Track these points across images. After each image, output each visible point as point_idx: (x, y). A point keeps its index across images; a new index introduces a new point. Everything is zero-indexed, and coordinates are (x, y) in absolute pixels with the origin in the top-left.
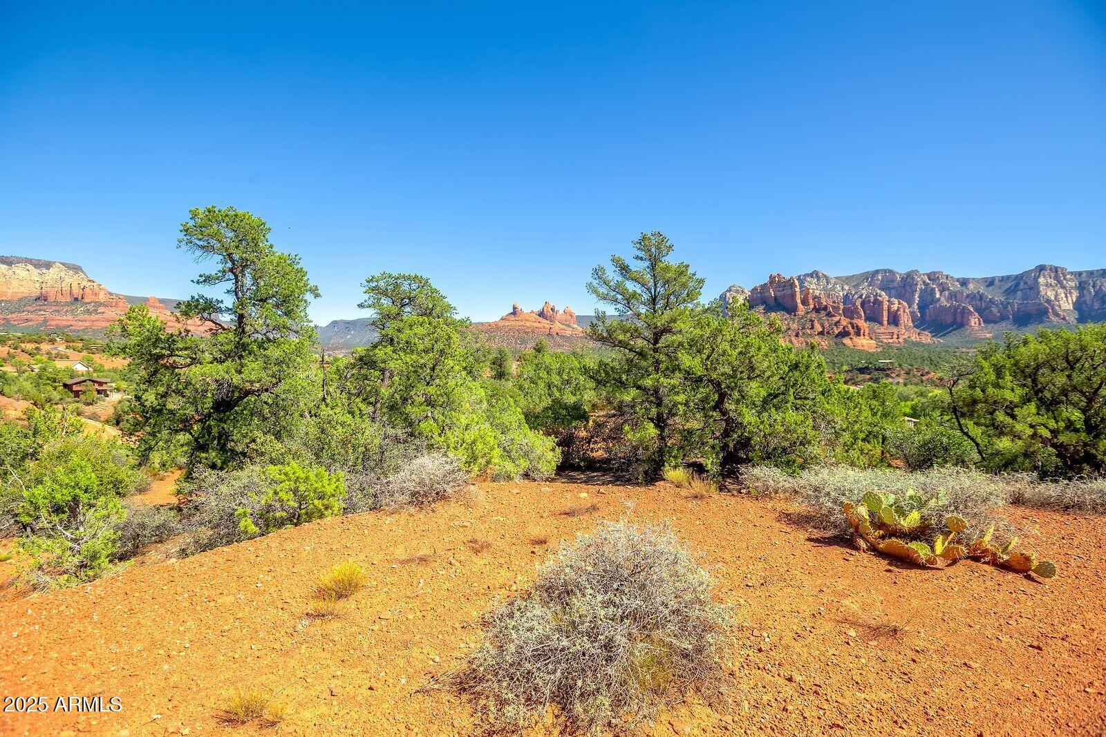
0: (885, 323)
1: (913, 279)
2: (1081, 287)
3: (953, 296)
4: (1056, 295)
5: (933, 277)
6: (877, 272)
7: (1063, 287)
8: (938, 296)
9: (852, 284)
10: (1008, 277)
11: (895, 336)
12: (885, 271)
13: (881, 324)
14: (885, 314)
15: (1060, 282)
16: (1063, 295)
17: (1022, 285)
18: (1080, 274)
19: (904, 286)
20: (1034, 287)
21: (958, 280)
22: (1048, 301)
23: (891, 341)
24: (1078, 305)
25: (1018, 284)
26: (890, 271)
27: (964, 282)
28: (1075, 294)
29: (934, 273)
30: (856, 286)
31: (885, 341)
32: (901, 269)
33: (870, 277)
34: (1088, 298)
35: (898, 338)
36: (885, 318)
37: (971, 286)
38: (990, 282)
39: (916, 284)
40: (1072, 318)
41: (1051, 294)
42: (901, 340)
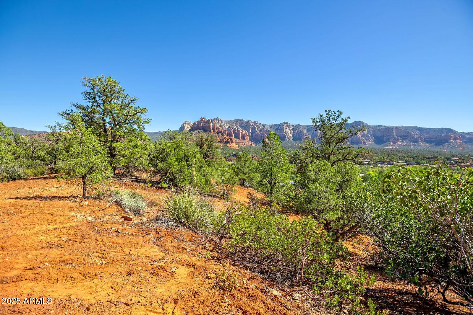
0: (241, 138)
1: (249, 123)
2: (294, 130)
3: (261, 130)
4: (288, 132)
5: (255, 123)
6: (238, 120)
7: (290, 129)
8: (257, 130)
9: (230, 124)
10: (276, 125)
11: (244, 144)
12: (241, 120)
13: (240, 139)
14: (241, 135)
15: (289, 128)
16: (289, 132)
17: (279, 128)
18: (294, 125)
19: (247, 126)
20: (282, 129)
21: (262, 125)
22: (286, 134)
23: (242, 145)
24: (293, 135)
25: (278, 128)
26: (242, 120)
27: (264, 126)
28: (292, 132)
29: (256, 122)
30: (231, 125)
31: (241, 145)
32: (246, 120)
33: (236, 121)
34: (295, 133)
35: (245, 144)
36: (241, 137)
37: (266, 127)
38: (271, 126)
39: (250, 125)
40: (292, 139)
41: (287, 131)
42: (246, 145)
